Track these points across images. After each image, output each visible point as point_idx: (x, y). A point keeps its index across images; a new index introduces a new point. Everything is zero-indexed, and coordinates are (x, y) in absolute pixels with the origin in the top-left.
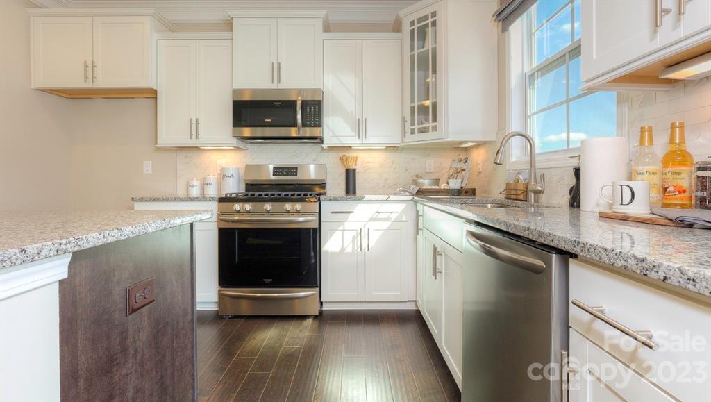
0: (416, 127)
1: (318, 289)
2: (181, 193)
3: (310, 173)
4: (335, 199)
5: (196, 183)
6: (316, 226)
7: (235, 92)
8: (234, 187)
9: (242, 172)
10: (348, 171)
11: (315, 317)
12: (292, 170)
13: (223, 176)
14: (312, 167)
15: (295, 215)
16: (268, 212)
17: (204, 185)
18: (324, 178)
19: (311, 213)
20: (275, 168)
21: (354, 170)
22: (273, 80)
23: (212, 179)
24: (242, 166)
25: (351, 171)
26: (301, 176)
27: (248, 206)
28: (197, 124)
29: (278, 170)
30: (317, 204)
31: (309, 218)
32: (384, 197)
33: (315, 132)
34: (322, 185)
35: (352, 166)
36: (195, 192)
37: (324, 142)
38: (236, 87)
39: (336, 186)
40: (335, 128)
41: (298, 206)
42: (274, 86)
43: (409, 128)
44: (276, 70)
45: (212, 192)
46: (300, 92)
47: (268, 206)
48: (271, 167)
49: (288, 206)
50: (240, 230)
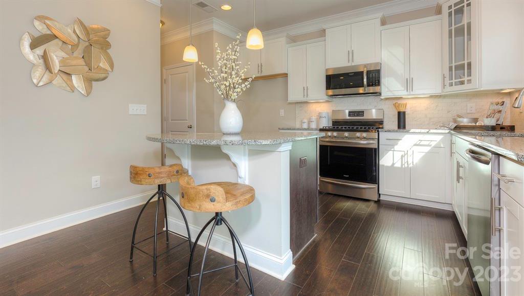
0: (454, 81)
1: (377, 185)
2: (298, 126)
3: (373, 114)
4: (389, 131)
5: (306, 120)
6: (377, 147)
7: (327, 70)
8: (326, 123)
9: (330, 114)
10: (399, 113)
11: (375, 202)
12: (361, 113)
13: (320, 117)
14: (374, 111)
15: (362, 140)
16: (347, 137)
17: (310, 122)
18: (382, 118)
19: (373, 139)
20: (349, 112)
21: (404, 113)
22: (349, 60)
23: (314, 118)
24: (330, 111)
25: (401, 113)
26: (367, 117)
27: (335, 134)
28: (307, 89)
29: (351, 114)
30: (377, 134)
31: (371, 142)
32: (426, 131)
33: (376, 89)
34: (381, 122)
35: (402, 110)
36: (305, 126)
37: (382, 95)
38: (327, 68)
39: (391, 122)
40: (390, 86)
41: (365, 134)
42: (349, 65)
43: (447, 82)
44: (351, 54)
45: (313, 126)
46: (365, 66)
47: (346, 134)
48: (347, 112)
49: (358, 134)
50: (331, 146)
